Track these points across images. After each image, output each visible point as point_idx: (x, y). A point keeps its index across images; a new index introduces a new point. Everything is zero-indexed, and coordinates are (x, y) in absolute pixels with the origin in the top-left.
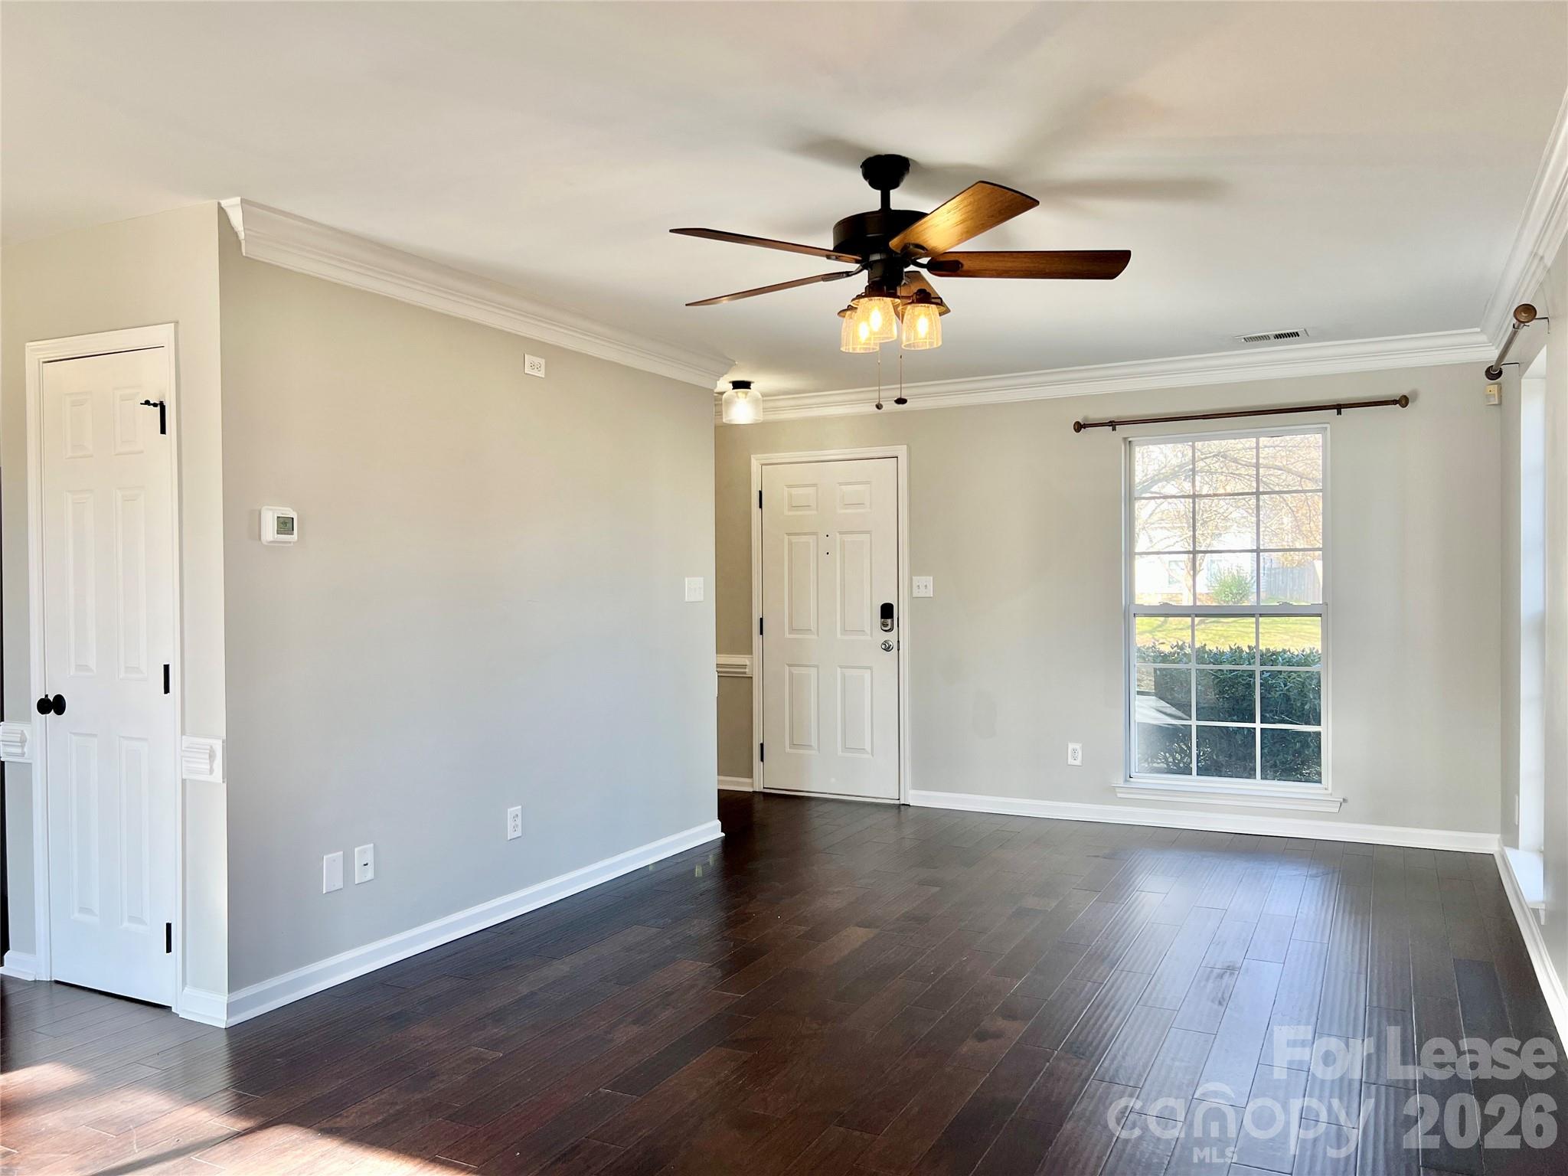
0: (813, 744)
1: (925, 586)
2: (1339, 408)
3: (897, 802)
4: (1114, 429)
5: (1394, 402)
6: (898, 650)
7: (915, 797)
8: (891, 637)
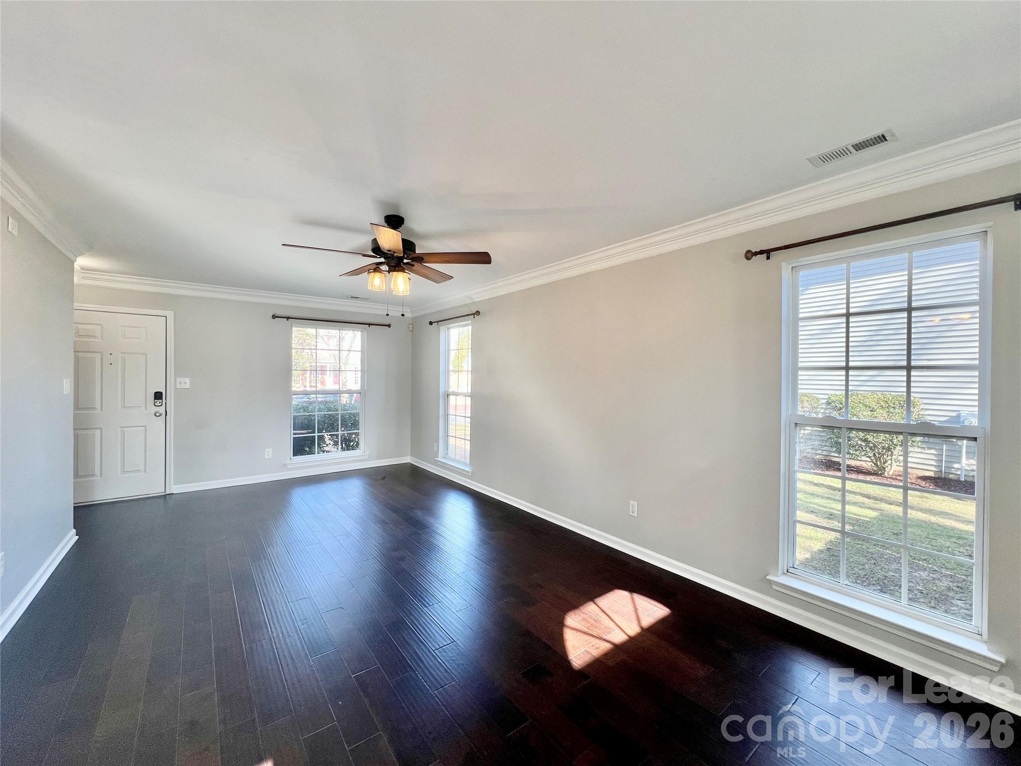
0: (96, 473)
1: (186, 383)
2: (369, 325)
3: (164, 494)
4: (288, 320)
5: (387, 326)
6: (166, 415)
7: (176, 489)
8: (162, 410)
